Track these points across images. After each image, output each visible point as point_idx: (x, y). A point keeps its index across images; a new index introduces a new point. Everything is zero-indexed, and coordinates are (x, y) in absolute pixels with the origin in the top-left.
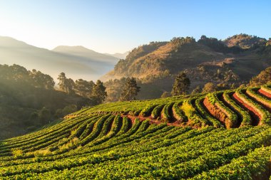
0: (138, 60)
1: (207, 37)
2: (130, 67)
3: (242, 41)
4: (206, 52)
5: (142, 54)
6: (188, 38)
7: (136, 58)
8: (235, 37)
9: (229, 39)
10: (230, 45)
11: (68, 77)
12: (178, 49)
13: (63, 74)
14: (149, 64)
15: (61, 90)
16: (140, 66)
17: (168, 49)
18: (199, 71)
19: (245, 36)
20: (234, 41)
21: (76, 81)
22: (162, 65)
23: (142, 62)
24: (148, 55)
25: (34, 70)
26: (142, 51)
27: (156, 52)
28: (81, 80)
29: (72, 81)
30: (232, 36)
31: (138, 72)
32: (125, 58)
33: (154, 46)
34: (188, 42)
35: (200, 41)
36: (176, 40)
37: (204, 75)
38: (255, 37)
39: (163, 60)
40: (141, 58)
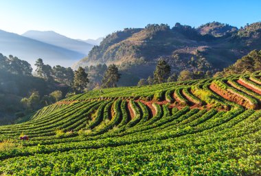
0: (113, 47)
1: (181, 24)
2: (105, 54)
3: (215, 29)
4: (180, 40)
5: (117, 41)
6: (162, 25)
7: (110, 44)
8: (208, 25)
9: (202, 27)
10: (203, 33)
11: (45, 63)
12: (153, 36)
13: (40, 60)
14: (124, 51)
15: (39, 76)
16: (114, 53)
17: (142, 35)
18: (173, 59)
19: (217, 24)
20: (207, 29)
21: (54, 67)
22: (137, 52)
23: (117, 48)
24: (123, 41)
25: (11, 56)
26: (116, 37)
27: (131, 39)
28: (58, 66)
29: (50, 67)
30: (204, 24)
31: (113, 59)
32: (99, 44)
33: (128, 33)
34: (163, 29)
35: (174, 28)
36: (150, 27)
37: (178, 62)
38: (227, 25)
39: (138, 48)
40: (116, 45)
